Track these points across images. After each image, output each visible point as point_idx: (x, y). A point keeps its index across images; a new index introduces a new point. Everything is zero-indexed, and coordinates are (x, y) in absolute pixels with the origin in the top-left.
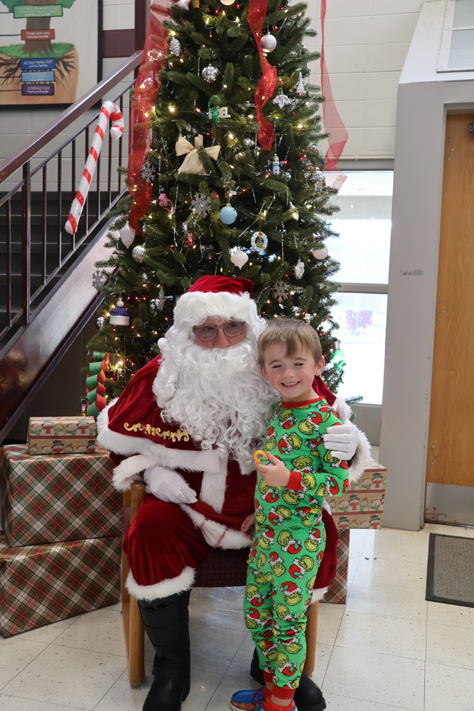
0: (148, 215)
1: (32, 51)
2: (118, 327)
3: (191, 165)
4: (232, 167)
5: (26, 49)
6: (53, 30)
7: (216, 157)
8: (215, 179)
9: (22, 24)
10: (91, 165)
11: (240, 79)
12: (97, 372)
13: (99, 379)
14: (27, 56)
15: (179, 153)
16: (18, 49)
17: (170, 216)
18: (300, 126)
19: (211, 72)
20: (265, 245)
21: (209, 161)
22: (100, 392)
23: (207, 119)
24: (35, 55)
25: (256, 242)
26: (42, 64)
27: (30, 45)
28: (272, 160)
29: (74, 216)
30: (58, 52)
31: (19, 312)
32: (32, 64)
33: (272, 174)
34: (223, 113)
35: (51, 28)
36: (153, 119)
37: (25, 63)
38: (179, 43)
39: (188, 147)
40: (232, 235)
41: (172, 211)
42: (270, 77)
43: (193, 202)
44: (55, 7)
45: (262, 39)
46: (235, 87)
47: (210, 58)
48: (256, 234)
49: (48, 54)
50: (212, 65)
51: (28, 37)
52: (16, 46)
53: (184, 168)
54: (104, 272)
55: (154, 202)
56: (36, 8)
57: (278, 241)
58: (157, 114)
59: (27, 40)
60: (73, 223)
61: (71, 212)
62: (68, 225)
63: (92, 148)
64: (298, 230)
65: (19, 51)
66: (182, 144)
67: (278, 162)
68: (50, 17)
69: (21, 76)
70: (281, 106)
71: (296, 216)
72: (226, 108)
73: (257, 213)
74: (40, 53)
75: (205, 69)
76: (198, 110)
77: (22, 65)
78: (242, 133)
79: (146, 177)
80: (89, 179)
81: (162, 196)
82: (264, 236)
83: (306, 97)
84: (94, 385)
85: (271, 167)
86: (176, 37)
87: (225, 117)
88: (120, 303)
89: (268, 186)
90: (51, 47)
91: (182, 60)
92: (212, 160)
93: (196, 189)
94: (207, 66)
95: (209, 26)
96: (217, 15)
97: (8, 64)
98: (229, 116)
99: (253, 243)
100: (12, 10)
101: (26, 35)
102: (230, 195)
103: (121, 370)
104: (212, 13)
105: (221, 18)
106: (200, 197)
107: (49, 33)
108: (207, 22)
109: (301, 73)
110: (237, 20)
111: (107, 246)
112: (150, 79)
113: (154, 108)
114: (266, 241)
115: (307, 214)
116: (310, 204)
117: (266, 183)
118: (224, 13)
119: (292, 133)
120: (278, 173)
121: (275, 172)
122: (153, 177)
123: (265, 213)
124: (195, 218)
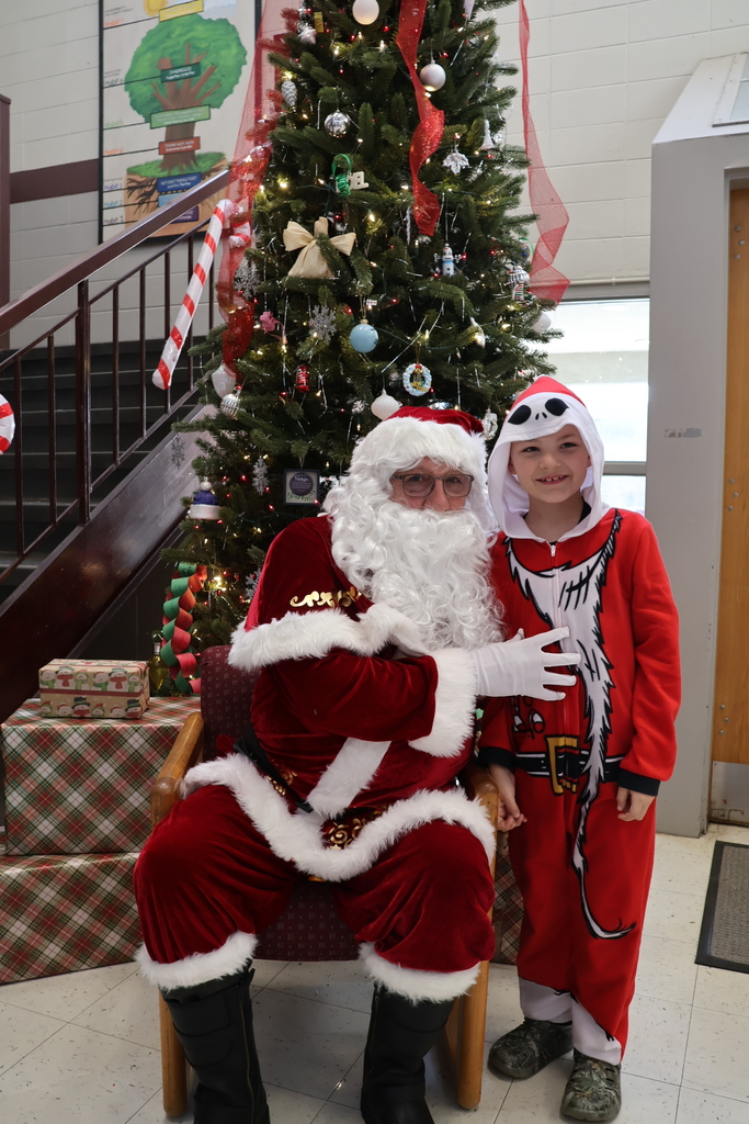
0: (256, 351)
1: (171, 167)
2: (205, 524)
3: (309, 264)
4: (374, 265)
5: (164, 165)
6: (198, 138)
7: (348, 251)
8: (346, 285)
9: (161, 135)
10: (196, 289)
11: (383, 129)
12: (181, 592)
13: (183, 604)
14: (165, 174)
15: (290, 247)
16: (154, 166)
17: (284, 347)
18: (489, 202)
19: (339, 121)
20: (427, 386)
21: (337, 256)
22: (183, 624)
23: (333, 194)
24: (176, 172)
25: (411, 380)
26: (183, 182)
27: (170, 159)
28: (442, 254)
29: (166, 362)
30: (204, 165)
31: (70, 505)
32: (171, 184)
33: (441, 273)
34: (358, 180)
35: (196, 135)
36: (263, 203)
37: (163, 183)
38: (294, 87)
39: (304, 238)
40: (373, 370)
41: (285, 340)
42: (434, 124)
43: (312, 322)
44: (200, 109)
45: (424, 71)
46: (378, 143)
47: (337, 101)
48: (412, 368)
49: (191, 168)
50: (341, 111)
51: (167, 150)
52: (153, 163)
53: (297, 270)
54: (199, 442)
55: (257, 326)
56: (178, 112)
57: (452, 379)
58: (268, 197)
59: (165, 154)
60: (165, 374)
61: (163, 357)
62: (157, 377)
63: (198, 265)
64: (485, 362)
65: (156, 168)
66: (294, 233)
67: (451, 256)
68: (194, 122)
69: (157, 200)
70: (456, 170)
71: (481, 339)
72: (361, 174)
73: (412, 334)
74: (182, 170)
75: (329, 118)
76: (322, 182)
77: (160, 187)
78: (390, 213)
79: (243, 289)
80: (191, 309)
81: (265, 316)
82: (425, 371)
83: (502, 161)
84: (174, 614)
85: (441, 264)
86: (293, 80)
87: (360, 187)
88: (206, 485)
89: (432, 292)
90: (195, 159)
91: (305, 116)
92: (343, 255)
93: (315, 301)
94: (332, 112)
95: (339, 57)
96: (351, 42)
97: (143, 187)
98: (367, 185)
99: (407, 384)
100: (148, 120)
101: (165, 148)
102: (370, 307)
103: (224, 589)
104: (345, 39)
105: (356, 44)
106: (320, 312)
107: (192, 142)
108: (336, 52)
109: (487, 122)
110: (382, 45)
111: (204, 403)
112: (259, 148)
113: (262, 187)
114: (429, 378)
115: (501, 336)
116: (507, 321)
117: (429, 288)
118: (360, 36)
119: (474, 211)
120: (452, 272)
121: (445, 272)
122: (255, 288)
123: (427, 336)
124: (312, 345)
